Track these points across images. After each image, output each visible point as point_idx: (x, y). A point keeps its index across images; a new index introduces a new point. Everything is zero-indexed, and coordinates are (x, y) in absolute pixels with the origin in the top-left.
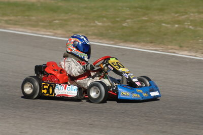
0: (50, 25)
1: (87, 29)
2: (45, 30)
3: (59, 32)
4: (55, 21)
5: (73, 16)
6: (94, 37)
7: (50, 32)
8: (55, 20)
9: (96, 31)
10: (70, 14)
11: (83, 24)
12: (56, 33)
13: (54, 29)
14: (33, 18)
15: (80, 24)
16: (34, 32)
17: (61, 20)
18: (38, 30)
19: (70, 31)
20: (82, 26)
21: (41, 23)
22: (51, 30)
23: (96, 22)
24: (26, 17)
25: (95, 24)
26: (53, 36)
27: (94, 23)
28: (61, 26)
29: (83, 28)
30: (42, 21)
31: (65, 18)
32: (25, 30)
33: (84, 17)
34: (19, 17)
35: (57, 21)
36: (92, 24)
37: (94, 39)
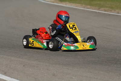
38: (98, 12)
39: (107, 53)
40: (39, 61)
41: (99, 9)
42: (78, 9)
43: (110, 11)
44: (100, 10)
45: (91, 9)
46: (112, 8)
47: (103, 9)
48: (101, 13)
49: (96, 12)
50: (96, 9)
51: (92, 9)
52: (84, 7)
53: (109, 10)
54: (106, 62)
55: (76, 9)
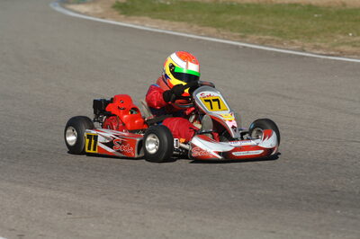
38: (244, 47)
39: (303, 174)
40: (110, 199)
41: (242, 37)
42: (183, 37)
43: (278, 42)
44: (248, 40)
45: (218, 38)
46: (280, 34)
47: (254, 37)
48: (251, 48)
49: (237, 47)
50: (235, 37)
51: (224, 39)
52: (198, 32)
53: (273, 40)
54: (308, 201)
55: (176, 37)
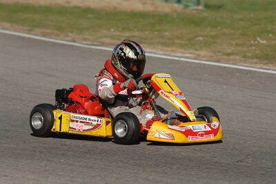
0: (190, 43)
1: (245, 49)
2: (182, 50)
3: (203, 53)
4: (197, 39)
5: (225, 30)
6: (255, 60)
7: (191, 53)
8: (198, 36)
9: (258, 52)
10: (219, 28)
11: (239, 42)
12: (199, 55)
13: (196, 50)
14: (167, 34)
15: (234, 43)
16: (168, 53)
17: (207, 36)
18: (173, 51)
19: (219, 52)
20: (237, 45)
21: (178, 41)
22: (192, 51)
23: (258, 39)
24: (156, 33)
25: (256, 42)
26: (195, 59)
27: (256, 40)
28: (207, 45)
29: (239, 48)
30: (178, 38)
31: (213, 33)
32: (154, 51)
33: (240, 31)
34: (147, 33)
35: (201, 38)
36: (252, 42)
37: (256, 63)
